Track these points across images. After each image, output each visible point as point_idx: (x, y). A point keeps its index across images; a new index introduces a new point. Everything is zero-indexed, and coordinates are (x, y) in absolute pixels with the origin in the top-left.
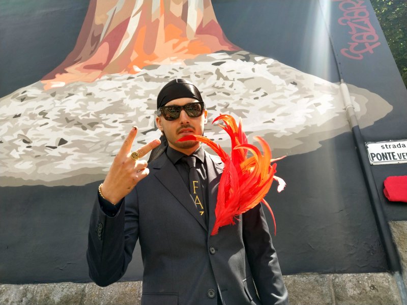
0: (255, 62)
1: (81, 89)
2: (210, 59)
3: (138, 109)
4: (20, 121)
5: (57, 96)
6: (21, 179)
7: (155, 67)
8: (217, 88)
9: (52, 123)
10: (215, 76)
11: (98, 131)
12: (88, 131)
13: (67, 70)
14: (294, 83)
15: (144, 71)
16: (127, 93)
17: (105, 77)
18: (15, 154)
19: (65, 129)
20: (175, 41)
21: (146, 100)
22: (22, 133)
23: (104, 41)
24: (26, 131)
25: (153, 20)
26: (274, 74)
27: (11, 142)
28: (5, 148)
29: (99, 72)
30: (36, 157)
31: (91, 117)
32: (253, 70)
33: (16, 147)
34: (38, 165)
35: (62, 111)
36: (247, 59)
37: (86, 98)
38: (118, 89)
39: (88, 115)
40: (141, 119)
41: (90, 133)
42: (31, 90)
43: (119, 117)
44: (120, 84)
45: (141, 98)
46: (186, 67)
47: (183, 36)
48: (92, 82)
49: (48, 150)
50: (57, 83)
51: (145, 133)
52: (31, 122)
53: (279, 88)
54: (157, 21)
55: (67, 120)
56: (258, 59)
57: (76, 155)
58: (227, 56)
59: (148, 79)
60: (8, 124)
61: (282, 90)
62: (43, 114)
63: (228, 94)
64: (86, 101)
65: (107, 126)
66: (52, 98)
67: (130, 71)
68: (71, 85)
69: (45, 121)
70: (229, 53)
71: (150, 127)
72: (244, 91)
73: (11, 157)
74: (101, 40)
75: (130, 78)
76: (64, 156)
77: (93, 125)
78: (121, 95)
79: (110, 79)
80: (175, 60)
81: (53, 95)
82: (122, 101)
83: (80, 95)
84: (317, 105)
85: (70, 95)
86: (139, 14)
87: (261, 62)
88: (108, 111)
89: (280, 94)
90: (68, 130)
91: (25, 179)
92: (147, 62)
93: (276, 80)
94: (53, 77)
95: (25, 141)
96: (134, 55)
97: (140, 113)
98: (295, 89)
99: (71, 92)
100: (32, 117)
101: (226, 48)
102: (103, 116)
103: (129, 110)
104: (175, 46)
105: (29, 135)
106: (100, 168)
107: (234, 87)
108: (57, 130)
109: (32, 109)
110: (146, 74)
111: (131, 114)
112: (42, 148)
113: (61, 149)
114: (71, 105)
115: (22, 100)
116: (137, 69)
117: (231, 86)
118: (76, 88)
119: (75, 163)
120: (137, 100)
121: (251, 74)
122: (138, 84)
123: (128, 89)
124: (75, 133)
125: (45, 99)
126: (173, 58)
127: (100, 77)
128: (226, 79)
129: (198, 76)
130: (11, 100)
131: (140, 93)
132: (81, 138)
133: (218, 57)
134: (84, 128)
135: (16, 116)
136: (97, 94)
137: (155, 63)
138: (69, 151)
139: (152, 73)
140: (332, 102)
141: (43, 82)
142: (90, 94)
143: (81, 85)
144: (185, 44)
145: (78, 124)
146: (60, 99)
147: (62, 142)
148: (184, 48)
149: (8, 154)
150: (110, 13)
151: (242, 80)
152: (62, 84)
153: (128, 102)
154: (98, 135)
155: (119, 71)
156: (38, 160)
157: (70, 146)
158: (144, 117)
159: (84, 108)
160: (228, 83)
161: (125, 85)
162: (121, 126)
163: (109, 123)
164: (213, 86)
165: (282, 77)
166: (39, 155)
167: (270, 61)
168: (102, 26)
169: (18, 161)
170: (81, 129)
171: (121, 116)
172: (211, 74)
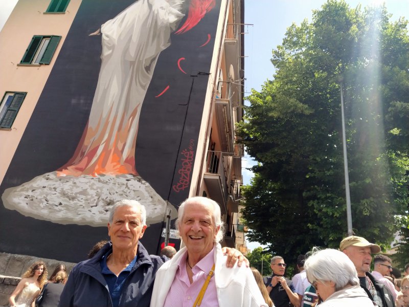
0: (142, 183)
1: (72, 179)
2: (126, 177)
3: (92, 195)
4: (45, 190)
5: (62, 181)
6: (42, 217)
7: (103, 175)
8: (124, 192)
9: (58, 194)
10: (125, 186)
11: (75, 202)
12: (71, 201)
13: (68, 168)
14: (152, 197)
15: (99, 176)
16: (90, 186)
17: (82, 176)
18: (42, 205)
19: (62, 198)
20: (115, 164)
21: (96, 191)
22: (45, 196)
23: (86, 156)
24: (47, 195)
25: (109, 149)
26: (147, 191)
27: (41, 199)
28: (38, 202)
29: (80, 172)
30: (50, 208)
31: (73, 195)
32: (140, 187)
33: (43, 202)
34: (50, 212)
35: (62, 189)
36: (139, 181)
37: (73, 184)
38: (86, 183)
39: (72, 193)
40: (92, 200)
41: (72, 202)
42: (51, 175)
43: (84, 197)
44: (87, 181)
45: (94, 189)
46: (116, 179)
47: (119, 162)
48: (77, 177)
49: (54, 207)
50: (63, 174)
51: (92, 207)
52: (49, 192)
53: (146, 198)
54: (111, 150)
55: (64, 194)
56: (144, 182)
57: (65, 211)
58: (133, 177)
59: (100, 181)
60: (40, 190)
61: (146, 199)
62: (55, 189)
63: (127, 196)
64: (73, 186)
65: (78, 200)
66: (59, 182)
67: (93, 175)
68: (68, 177)
69: (55, 192)
70: (134, 176)
71: (94, 205)
72: (133, 196)
73: (40, 207)
74: (85, 154)
75: (93, 179)
76: (60, 211)
77: (73, 198)
78: (87, 186)
79: (84, 177)
80: (112, 174)
81: (60, 180)
82: (87, 189)
83: (71, 183)
84: (156, 209)
85: (67, 182)
86: (104, 144)
87: (144, 184)
88: (81, 193)
89: (145, 201)
90: (64, 199)
91: (45, 217)
92: (101, 172)
93: (146, 194)
94: (61, 171)
95: (46, 200)
96: (97, 167)
97: (92, 197)
98: (150, 199)
99: (68, 180)
100: (50, 189)
101: (134, 173)
102: (78, 195)
103: (88, 194)
104: (114, 166)
105: (48, 198)
106: (72, 219)
107: (131, 193)
108: (59, 198)
109: (50, 185)
110: (99, 178)
111: (89, 197)
112: (53, 205)
113: (60, 207)
114: (67, 187)
115: (47, 179)
116: (96, 175)
117: (129, 193)
118: (70, 178)
119: (64, 215)
120: (92, 190)
121: (138, 189)
122: (95, 182)
123: (90, 184)
124: (66, 201)
125: (57, 181)
126: (112, 173)
127: (81, 175)
128: (129, 188)
129: (119, 185)
130: (43, 179)
131: (95, 187)
132: (68, 204)
133: (129, 177)
134: (70, 200)
135: (44, 187)
136: (78, 184)
137: (104, 173)
138: (63, 209)
139: (102, 178)
140: (160, 209)
141: (57, 172)
142: (75, 183)
143: (72, 178)
144: (119, 166)
145: (68, 197)
146: (63, 183)
147: (60, 204)
148: (117, 169)
149: (39, 205)
150: (92, 140)
151: (134, 191)
152: (65, 175)
153: (89, 190)
154: (75, 204)
155: (89, 174)
156: (50, 210)
157: (63, 207)
158: (93, 199)
159: (71, 189)
160: (129, 191)
161: (90, 182)
162: (84, 201)
163: (80, 199)
164: (123, 191)
165: (149, 193)
166: (51, 208)
167: (147, 184)
168: (87, 147)
169: (42, 209)
170: (68, 200)
171: (85, 197)
172: (124, 184)
